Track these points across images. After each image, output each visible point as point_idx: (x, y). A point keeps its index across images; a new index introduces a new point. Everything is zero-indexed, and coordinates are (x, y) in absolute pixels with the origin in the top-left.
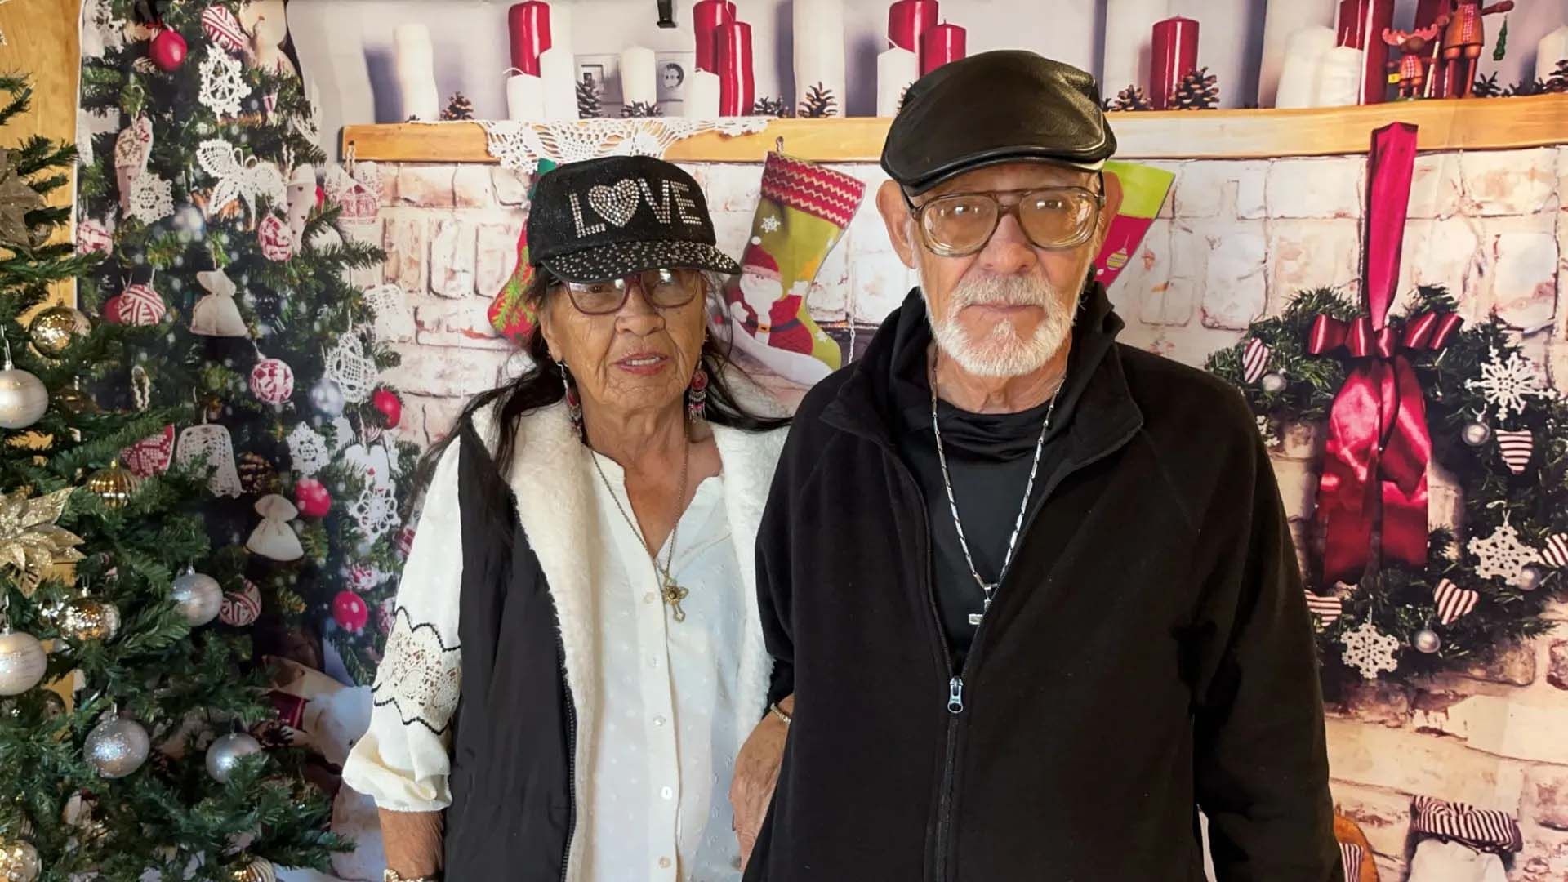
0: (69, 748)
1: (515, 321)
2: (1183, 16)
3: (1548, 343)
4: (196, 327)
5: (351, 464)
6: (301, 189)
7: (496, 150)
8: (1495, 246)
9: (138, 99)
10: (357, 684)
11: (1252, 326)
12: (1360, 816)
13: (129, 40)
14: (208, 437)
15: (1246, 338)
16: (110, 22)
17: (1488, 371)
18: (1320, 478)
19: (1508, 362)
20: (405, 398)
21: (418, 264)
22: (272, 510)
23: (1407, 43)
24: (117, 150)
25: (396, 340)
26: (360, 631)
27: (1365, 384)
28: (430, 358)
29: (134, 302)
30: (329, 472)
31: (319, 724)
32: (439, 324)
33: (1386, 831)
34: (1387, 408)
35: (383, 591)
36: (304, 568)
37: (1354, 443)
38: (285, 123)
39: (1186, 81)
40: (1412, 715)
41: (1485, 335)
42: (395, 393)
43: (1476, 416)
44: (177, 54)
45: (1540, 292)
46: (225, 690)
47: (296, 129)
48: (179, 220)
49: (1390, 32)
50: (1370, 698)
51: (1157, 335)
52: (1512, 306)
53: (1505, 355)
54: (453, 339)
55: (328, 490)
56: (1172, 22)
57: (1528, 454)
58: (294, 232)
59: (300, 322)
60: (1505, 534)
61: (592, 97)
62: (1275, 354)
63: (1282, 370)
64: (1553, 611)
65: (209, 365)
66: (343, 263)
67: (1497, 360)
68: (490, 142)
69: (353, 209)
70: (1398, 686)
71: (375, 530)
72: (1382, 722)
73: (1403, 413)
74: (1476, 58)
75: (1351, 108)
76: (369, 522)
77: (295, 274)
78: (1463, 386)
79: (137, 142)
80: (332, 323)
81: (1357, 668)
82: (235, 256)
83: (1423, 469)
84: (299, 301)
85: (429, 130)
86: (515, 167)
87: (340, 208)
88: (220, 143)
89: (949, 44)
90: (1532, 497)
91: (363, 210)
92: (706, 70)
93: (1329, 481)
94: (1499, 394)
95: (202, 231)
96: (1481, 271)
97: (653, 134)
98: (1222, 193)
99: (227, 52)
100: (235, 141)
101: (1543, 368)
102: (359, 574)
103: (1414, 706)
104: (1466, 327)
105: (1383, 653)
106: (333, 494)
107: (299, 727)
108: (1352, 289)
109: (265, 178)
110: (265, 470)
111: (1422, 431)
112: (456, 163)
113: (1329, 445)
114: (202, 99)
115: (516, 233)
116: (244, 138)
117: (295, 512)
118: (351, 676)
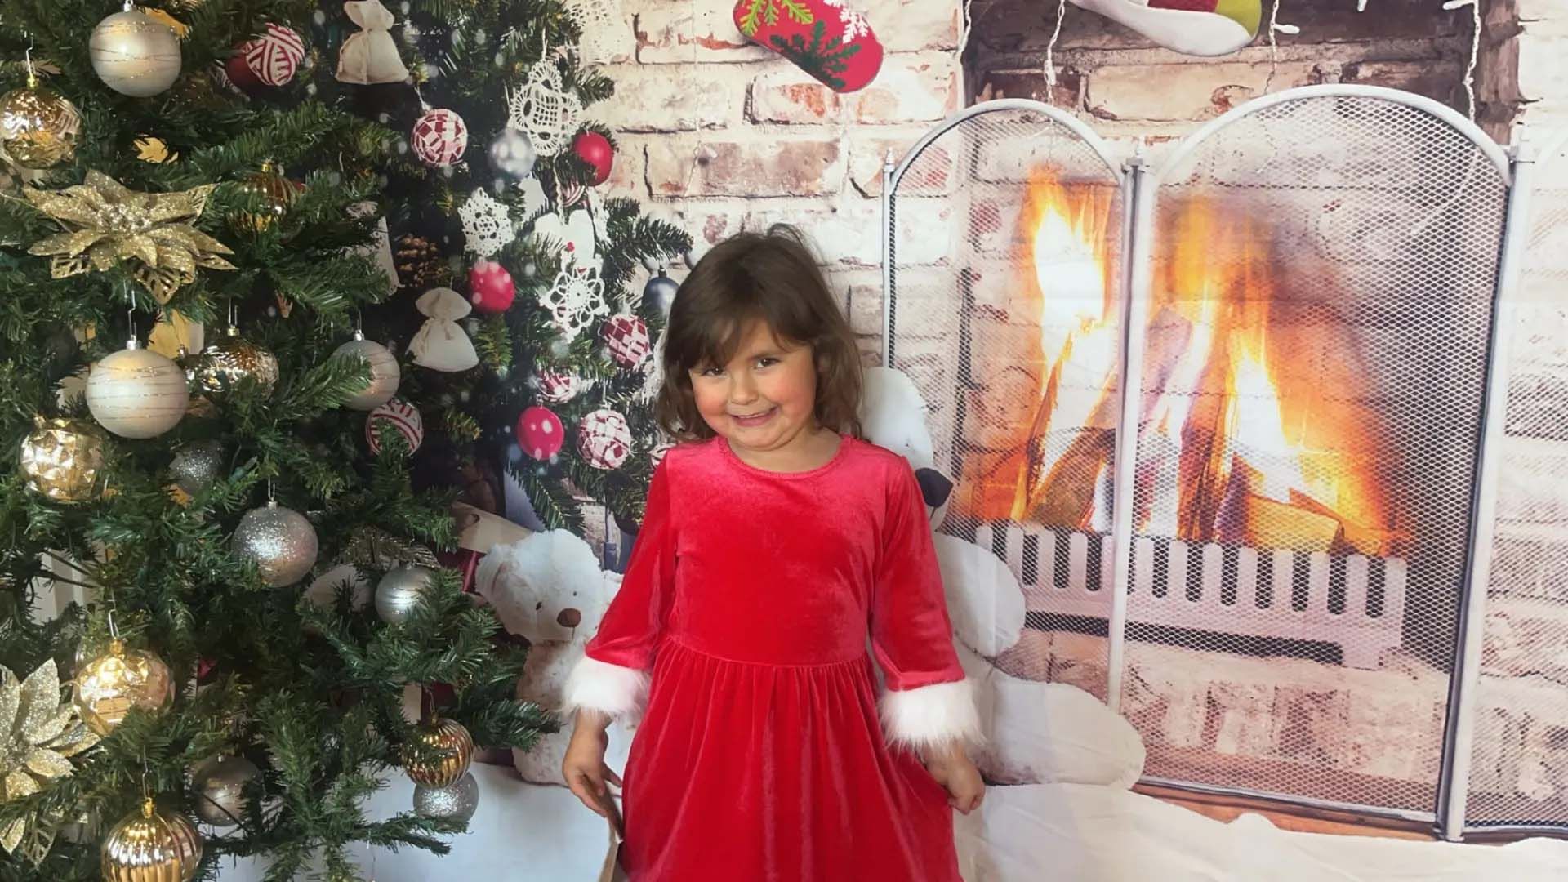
0: (216, 532)
1: (772, 18)
4: (344, 73)
5: (543, 239)
10: (548, 527)
20: (620, 139)
22: (438, 309)
25: (607, 62)
26: (554, 458)
28: (655, 80)
29: (265, 45)
30: (513, 251)
31: (498, 581)
32: (667, 33)
35: (585, 403)
36: (480, 379)
42: (606, 134)
54: (687, 52)
55: (513, 276)
59: (476, 57)
65: (358, 123)
71: (574, 324)
76: (566, 314)
80: (520, 51)
84: (476, 30)
102: (553, 382)
106: (519, 279)
110: (430, 255)
117: (468, 308)
118: (542, 519)
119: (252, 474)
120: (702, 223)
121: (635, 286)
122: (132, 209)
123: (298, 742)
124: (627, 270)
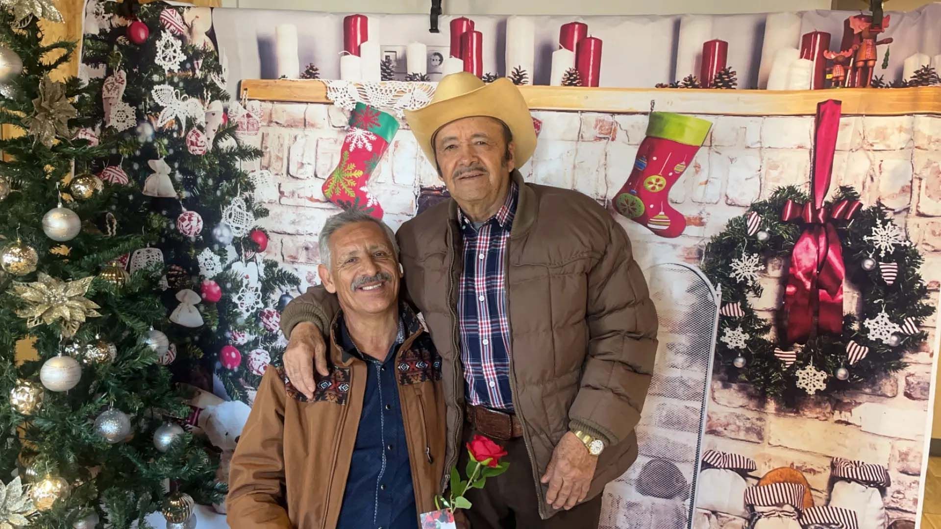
1: (338, 192)
2: (720, 39)
3: (906, 217)
4: (146, 191)
5: (235, 272)
6: (214, 114)
7: (332, 96)
8: (880, 166)
9: (118, 59)
10: (232, 399)
11: (752, 205)
12: (804, 469)
13: (114, 25)
14: (150, 255)
15: (749, 211)
16: (103, 15)
17: (876, 231)
18: (785, 288)
19: (886, 227)
20: (271, 235)
21: (282, 159)
22: (186, 299)
23: (836, 58)
24: (104, 87)
25: (267, 202)
26: (236, 369)
27: (811, 238)
28: (287, 212)
29: (109, 176)
30: (222, 277)
31: (209, 421)
32: (293, 193)
33: (818, 476)
34: (822, 250)
35: (251, 346)
36: (204, 331)
37: (804, 269)
38: (206, 76)
39: (720, 73)
40: (833, 414)
41: (874, 213)
42: (265, 232)
43: (869, 255)
44: (143, 35)
45: (903, 190)
46: (166, 398)
47: (212, 80)
48: (139, 130)
49: (828, 52)
50: (810, 405)
51: (701, 208)
52: (888, 197)
53: (884, 223)
54: (302, 202)
55: (221, 287)
56: (714, 42)
57: (895, 275)
58: (209, 139)
59: (208, 190)
60: (883, 317)
61: (389, 69)
62: (764, 220)
63: (768, 229)
64: (907, 358)
65: (152, 213)
66: (236, 157)
67: (881, 226)
68: (329, 92)
69: (245, 127)
70: (826, 398)
71: (248, 311)
72: (817, 418)
73: (830, 253)
74: (873, 67)
75: (806, 91)
76: (244, 306)
77: (207, 162)
78: (862, 239)
79: (117, 84)
80: (228, 191)
81: (804, 389)
82: (171, 151)
83: (841, 282)
84: (209, 179)
85: (292, 84)
86: (342, 106)
87: (237, 126)
88: (166, 87)
89: (592, 48)
90: (897, 298)
91: (250, 127)
92: (456, 57)
93: (790, 289)
94: (881, 243)
95: (152, 136)
96: (872, 179)
97: (424, 90)
98: (737, 134)
99: (174, 35)
100: (175, 86)
101: (904, 230)
102: (237, 336)
103: (834, 409)
104: (864, 208)
105: (818, 380)
106: (223, 289)
107: (196, 425)
108: (806, 187)
109: (191, 107)
110: (183, 274)
111: (840, 263)
112: (307, 103)
113: (791, 270)
114: (157, 61)
115: (340, 143)
116: (181, 84)
117: (200, 300)
118: (229, 395)
119: (105, 400)
120: (306, 274)
121: (276, 296)
122: (59, 291)
123: (120, 510)
124: (272, 290)
